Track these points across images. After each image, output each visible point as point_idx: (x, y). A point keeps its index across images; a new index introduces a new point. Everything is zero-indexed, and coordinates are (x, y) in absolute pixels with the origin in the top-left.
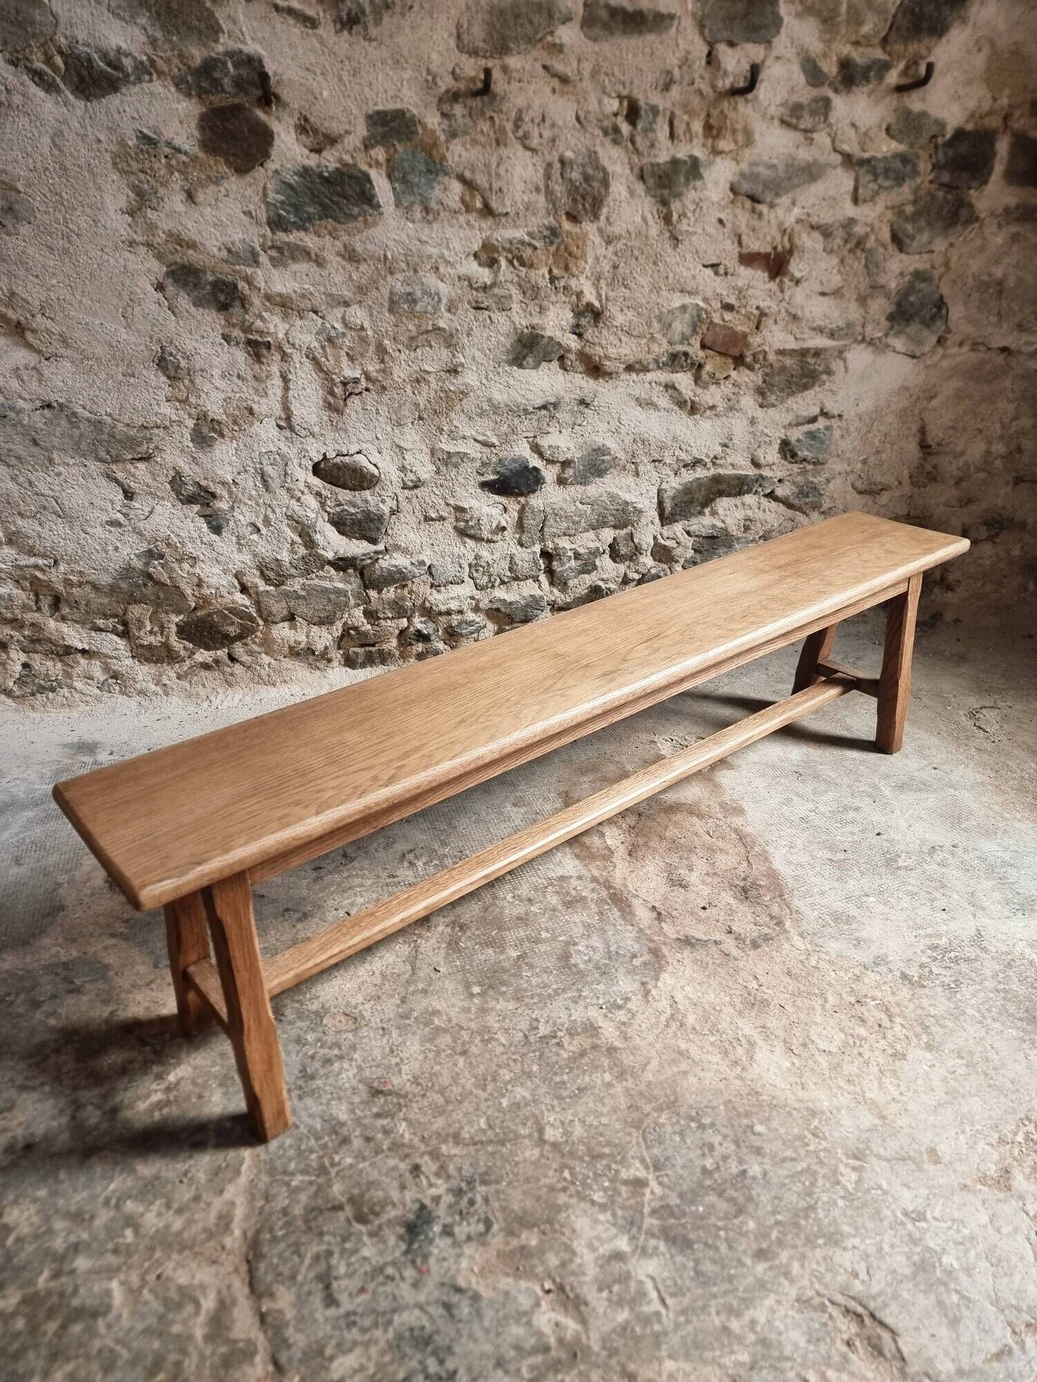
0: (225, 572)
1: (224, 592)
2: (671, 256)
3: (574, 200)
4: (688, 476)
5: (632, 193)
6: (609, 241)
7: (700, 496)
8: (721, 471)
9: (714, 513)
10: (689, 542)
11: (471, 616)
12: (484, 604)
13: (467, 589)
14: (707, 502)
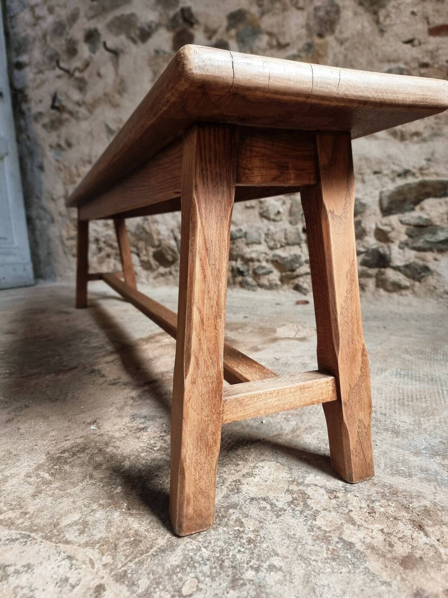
0: (168, 229)
1: (166, 238)
2: (379, 41)
3: (321, 26)
4: (401, 182)
5: (356, 14)
6: (341, 42)
7: (411, 196)
8: (427, 178)
9: (422, 209)
10: (403, 229)
11: (264, 264)
12: (270, 257)
13: (263, 248)
14: (417, 201)
